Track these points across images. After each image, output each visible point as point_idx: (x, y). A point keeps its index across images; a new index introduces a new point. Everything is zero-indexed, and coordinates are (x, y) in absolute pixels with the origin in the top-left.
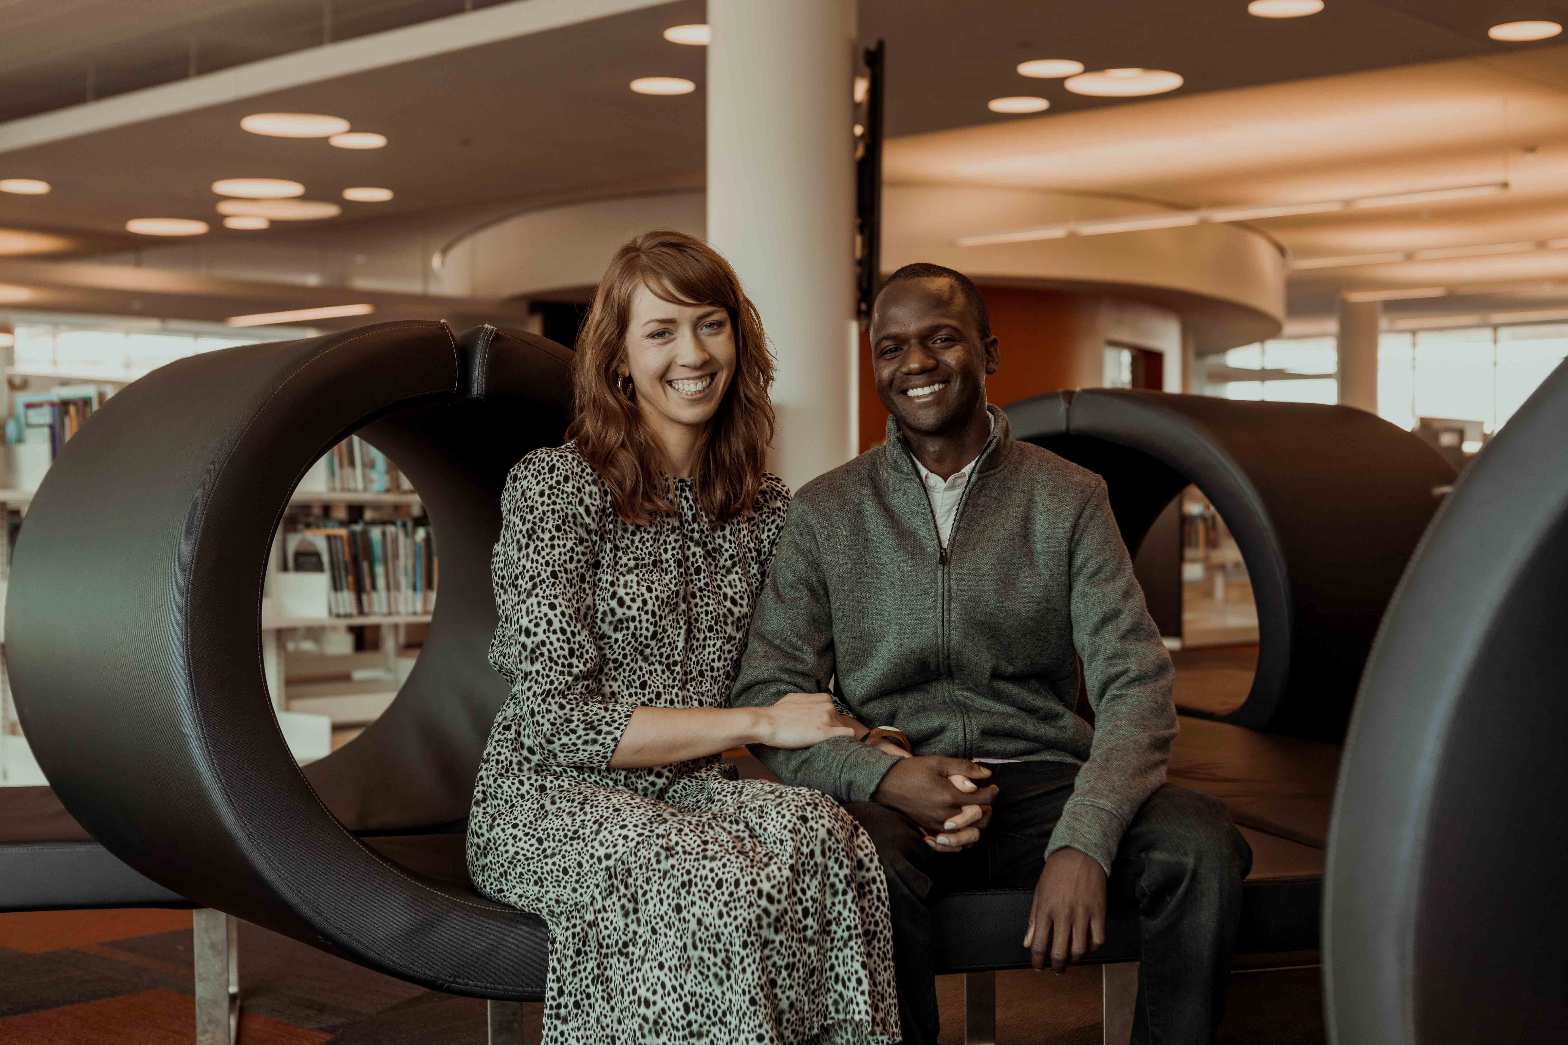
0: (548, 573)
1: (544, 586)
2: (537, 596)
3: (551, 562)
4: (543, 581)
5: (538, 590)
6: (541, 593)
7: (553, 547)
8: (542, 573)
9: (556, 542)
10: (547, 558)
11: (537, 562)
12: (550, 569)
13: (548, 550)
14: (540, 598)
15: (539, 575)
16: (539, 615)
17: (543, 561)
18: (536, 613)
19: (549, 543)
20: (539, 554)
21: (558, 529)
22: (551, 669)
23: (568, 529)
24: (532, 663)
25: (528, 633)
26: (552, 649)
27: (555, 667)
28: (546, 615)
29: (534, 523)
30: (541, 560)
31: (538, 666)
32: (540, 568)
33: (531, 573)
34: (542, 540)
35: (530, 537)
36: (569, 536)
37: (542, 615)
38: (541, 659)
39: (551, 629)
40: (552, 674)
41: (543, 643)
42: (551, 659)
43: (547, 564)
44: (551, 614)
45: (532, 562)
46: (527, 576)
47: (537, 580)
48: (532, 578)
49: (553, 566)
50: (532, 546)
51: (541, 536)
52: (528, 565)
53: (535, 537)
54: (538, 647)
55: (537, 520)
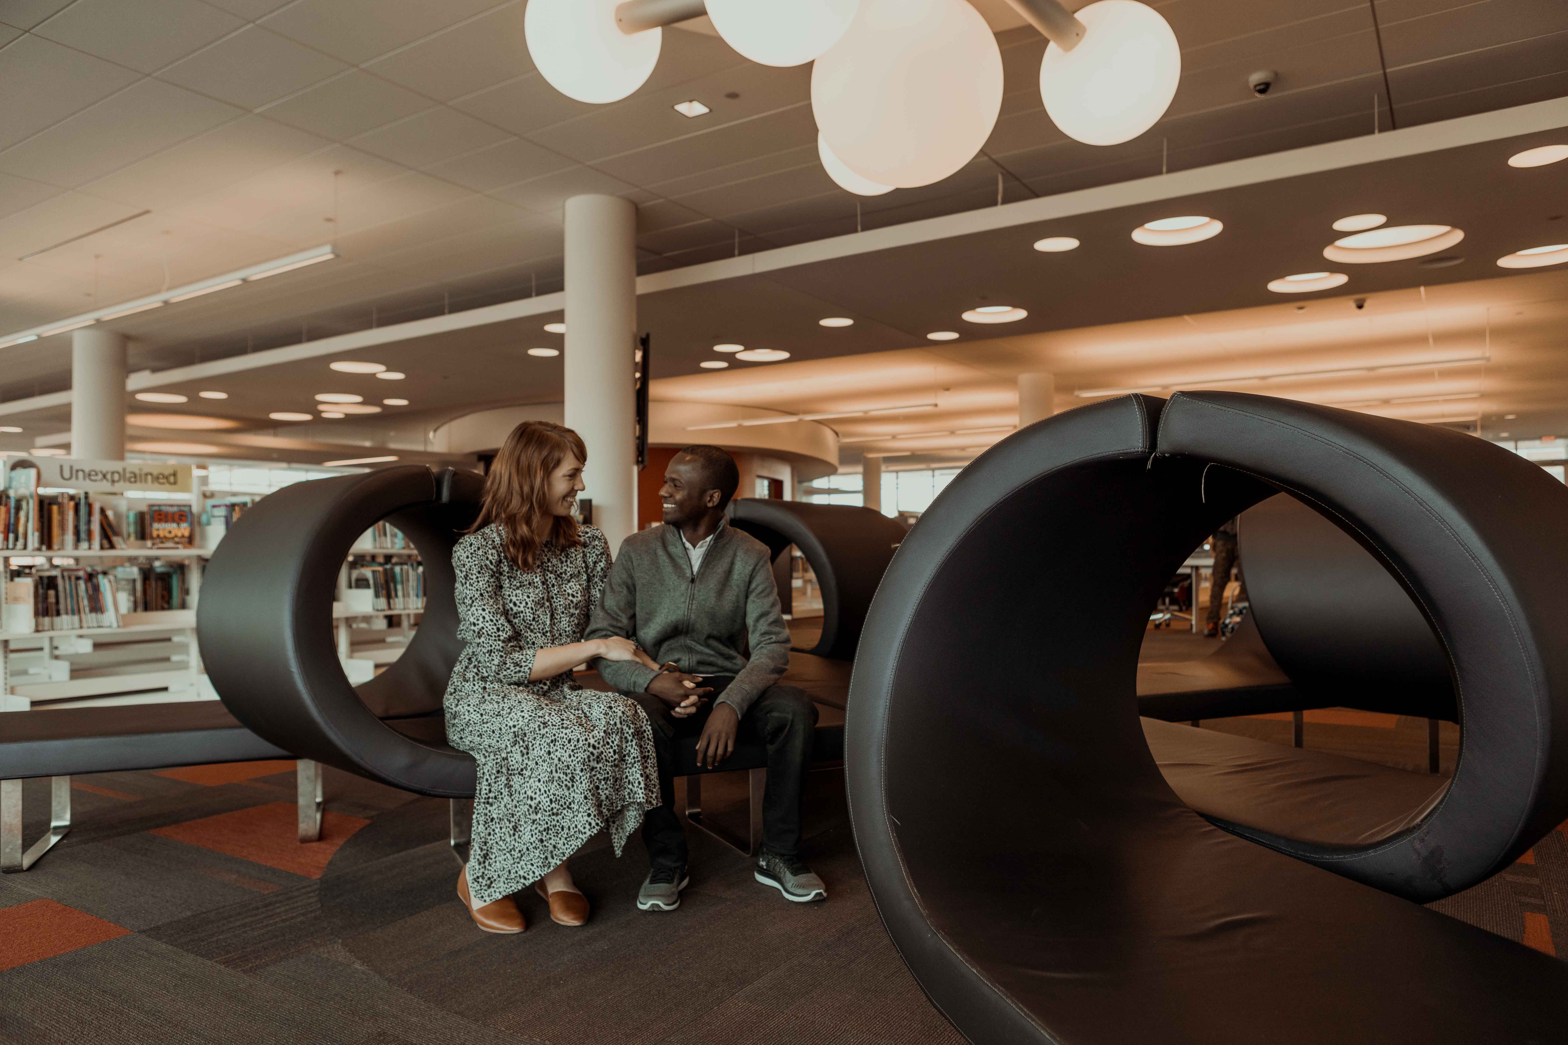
0: (479, 594)
1: (477, 601)
2: (475, 606)
3: (479, 589)
4: (477, 599)
5: (475, 603)
6: (477, 605)
7: (478, 582)
8: (475, 595)
9: (479, 579)
10: (477, 587)
11: (472, 590)
12: (479, 592)
13: (476, 583)
14: (477, 607)
15: (474, 596)
16: (478, 615)
17: (475, 589)
18: (476, 614)
19: (476, 580)
20: (472, 586)
21: (479, 573)
22: (489, 639)
23: (484, 572)
24: (480, 638)
25: (474, 624)
26: (487, 630)
27: (491, 638)
28: (481, 614)
29: (467, 572)
30: (474, 589)
31: (483, 639)
32: (474, 592)
33: (470, 596)
34: (472, 579)
35: (466, 579)
36: (485, 575)
37: (479, 615)
38: (483, 636)
39: (485, 620)
40: (490, 642)
41: (483, 628)
42: (488, 635)
43: (477, 590)
44: (484, 613)
45: (469, 590)
46: (468, 598)
47: (474, 599)
48: (471, 598)
49: (480, 591)
50: (468, 583)
51: (471, 577)
52: (468, 592)
53: (468, 578)
54: (481, 630)
55: (468, 570)
